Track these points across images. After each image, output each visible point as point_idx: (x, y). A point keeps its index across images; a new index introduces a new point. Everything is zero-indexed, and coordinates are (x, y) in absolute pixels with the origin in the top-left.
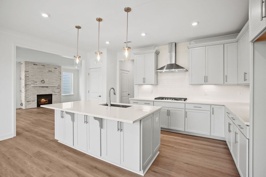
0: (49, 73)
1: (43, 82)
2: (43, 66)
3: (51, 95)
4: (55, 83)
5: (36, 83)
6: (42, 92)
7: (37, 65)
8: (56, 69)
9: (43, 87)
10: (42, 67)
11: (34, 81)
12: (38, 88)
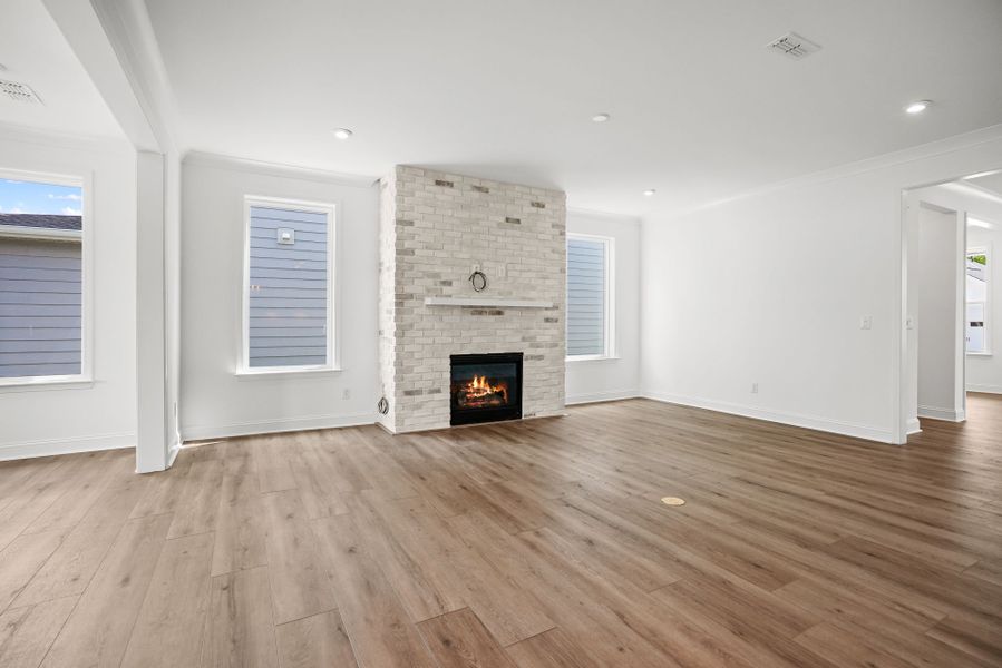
0: (510, 232)
1: (478, 279)
2: (479, 189)
3: (515, 360)
4: (533, 288)
5: (447, 290)
6: (475, 340)
7: (450, 185)
8: (541, 210)
9: (479, 311)
10: (476, 194)
11: (436, 275)
12: (455, 317)
